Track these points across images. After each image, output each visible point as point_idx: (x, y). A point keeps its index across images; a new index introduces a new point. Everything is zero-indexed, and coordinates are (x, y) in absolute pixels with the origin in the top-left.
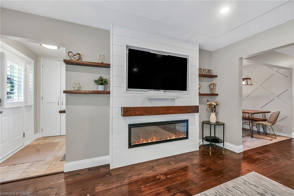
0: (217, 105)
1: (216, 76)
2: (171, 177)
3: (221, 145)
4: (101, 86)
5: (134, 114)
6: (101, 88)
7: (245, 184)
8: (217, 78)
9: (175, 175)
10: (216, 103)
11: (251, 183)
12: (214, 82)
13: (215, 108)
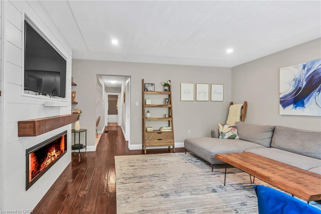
0: (81, 113)
1: (76, 85)
7: (121, 163)
10: (80, 111)
11: (121, 161)
13: (79, 116)
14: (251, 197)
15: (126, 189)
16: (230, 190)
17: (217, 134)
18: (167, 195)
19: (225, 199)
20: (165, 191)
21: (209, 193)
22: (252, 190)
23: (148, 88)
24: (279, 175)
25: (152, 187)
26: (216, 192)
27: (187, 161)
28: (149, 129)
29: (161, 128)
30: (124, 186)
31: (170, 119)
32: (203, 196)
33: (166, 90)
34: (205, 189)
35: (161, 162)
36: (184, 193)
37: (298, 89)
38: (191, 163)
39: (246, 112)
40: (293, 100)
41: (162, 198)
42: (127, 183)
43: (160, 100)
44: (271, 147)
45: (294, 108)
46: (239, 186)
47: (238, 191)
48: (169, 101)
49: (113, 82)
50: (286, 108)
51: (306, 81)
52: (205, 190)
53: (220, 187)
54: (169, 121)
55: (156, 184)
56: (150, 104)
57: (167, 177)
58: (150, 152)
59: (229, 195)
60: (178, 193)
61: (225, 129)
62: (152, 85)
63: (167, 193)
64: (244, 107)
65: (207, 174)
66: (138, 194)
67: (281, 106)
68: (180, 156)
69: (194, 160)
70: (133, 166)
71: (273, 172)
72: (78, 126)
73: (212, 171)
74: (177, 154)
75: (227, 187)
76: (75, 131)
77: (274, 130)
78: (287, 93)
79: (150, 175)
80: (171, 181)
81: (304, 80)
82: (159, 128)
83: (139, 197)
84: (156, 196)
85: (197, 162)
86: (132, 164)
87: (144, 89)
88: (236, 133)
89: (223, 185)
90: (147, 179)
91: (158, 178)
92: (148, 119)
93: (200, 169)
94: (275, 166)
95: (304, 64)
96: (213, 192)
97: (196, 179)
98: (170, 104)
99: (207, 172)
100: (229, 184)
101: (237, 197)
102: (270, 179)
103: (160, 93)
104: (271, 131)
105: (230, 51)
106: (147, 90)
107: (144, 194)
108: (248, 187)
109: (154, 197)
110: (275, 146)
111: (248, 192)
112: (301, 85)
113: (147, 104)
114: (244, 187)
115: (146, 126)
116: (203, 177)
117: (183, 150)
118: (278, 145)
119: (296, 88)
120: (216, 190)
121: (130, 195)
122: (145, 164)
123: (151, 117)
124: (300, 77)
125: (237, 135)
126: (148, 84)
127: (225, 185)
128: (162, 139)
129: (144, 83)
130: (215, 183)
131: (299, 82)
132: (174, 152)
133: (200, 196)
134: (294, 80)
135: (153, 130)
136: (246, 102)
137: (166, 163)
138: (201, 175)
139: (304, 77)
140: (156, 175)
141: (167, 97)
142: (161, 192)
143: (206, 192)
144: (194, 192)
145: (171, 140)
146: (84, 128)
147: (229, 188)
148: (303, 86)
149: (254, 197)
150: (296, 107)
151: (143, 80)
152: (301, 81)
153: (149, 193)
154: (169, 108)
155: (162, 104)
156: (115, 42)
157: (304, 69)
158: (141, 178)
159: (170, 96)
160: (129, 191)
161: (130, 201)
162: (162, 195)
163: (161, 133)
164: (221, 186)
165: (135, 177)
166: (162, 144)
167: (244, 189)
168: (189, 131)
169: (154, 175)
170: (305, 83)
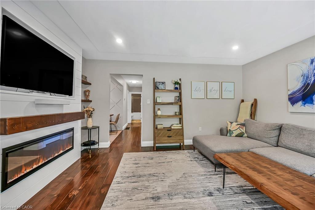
0: (93, 110)
1: (90, 84)
2: (82, 187)
3: (96, 146)
5: (25, 128)
7: (127, 160)
8: (91, 85)
9: (84, 183)
10: (93, 109)
11: (128, 158)
13: (92, 113)
14: (249, 203)
15: (119, 189)
16: (228, 194)
17: (225, 132)
18: (159, 198)
19: (220, 204)
20: (158, 193)
21: (204, 197)
22: (251, 195)
23: (159, 87)
24: (274, 182)
25: (147, 187)
26: (212, 195)
27: (193, 159)
28: (159, 127)
29: (172, 125)
30: (118, 187)
31: (181, 117)
32: (196, 200)
33: (176, 88)
34: (201, 191)
35: (166, 160)
36: (176, 196)
37: (306, 85)
38: (196, 161)
39: (256, 110)
40: (301, 97)
41: (152, 202)
42: (123, 182)
43: (171, 97)
44: (278, 146)
45: (302, 105)
46: (238, 189)
47: (236, 195)
48: (179, 99)
49: (134, 82)
50: (295, 106)
51: (314, 77)
52: (201, 193)
53: (218, 190)
54: (180, 118)
55: (151, 185)
56: (161, 102)
57: (166, 176)
58: (159, 149)
59: (224, 200)
60: (171, 196)
61: (233, 127)
62: (163, 84)
63: (160, 195)
64: (254, 105)
65: (209, 174)
66: (128, 196)
67: (289, 103)
68: (188, 153)
69: (201, 158)
70: (137, 164)
71: (269, 177)
72: (90, 123)
73: (215, 171)
74: (186, 151)
75: (226, 189)
76: (88, 128)
77: (280, 128)
78: (295, 90)
79: (150, 174)
80: (168, 182)
81: (312, 76)
82: (170, 125)
83: (128, 200)
84: (146, 199)
85: (202, 160)
86: (137, 162)
87: (156, 87)
88: (244, 131)
89: (221, 187)
90: (144, 178)
91: (157, 178)
92: (158, 116)
93: (204, 168)
94: (274, 169)
95: (312, 59)
96: (209, 196)
97: (196, 180)
98: (181, 102)
99: (209, 172)
100: (229, 186)
101: (233, 203)
102: (262, 186)
103: (171, 91)
104: (278, 129)
105: (235, 48)
106: (158, 88)
107: (135, 196)
108: (248, 191)
109: (143, 200)
110: (281, 146)
111: (248, 197)
112: (309, 81)
113: (158, 102)
114: (244, 190)
115: (157, 123)
116: (203, 177)
117: (192, 147)
118: (284, 144)
119: (304, 84)
120: (212, 193)
121: (120, 197)
122: (150, 161)
123: (162, 114)
124: (308, 73)
125: (245, 132)
126: (159, 82)
127: (223, 188)
128: (171, 137)
129: (155, 81)
130: (215, 185)
131: (308, 77)
132: (183, 150)
133: (193, 200)
134: (302, 76)
135: (164, 128)
136: (256, 99)
137: (171, 161)
138: (202, 175)
139: (312, 73)
140: (156, 175)
141: (177, 94)
142: (153, 194)
143: (201, 195)
144: (188, 196)
145: (181, 138)
146: (96, 125)
147: (227, 191)
148: (312, 82)
149: (253, 203)
150: (305, 104)
151: (154, 78)
152: (310, 77)
153: (141, 195)
154: (180, 105)
155: (173, 101)
156: (119, 41)
157: (312, 64)
158: (140, 177)
159: (180, 93)
160: (121, 192)
161: (116, 204)
162: (153, 198)
163: (171, 130)
164: (220, 188)
165: (134, 176)
166: (172, 141)
167: (243, 193)
168: (200, 129)
169: (154, 174)
170: (313, 79)
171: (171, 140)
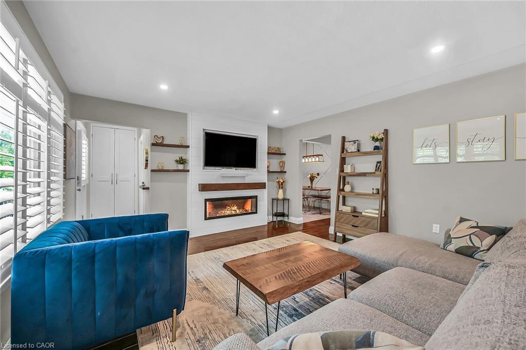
1: (285, 154)
4: (181, 165)
6: (181, 167)
12: (283, 160)
23: (348, 149)
33: (377, 148)
56: (349, 171)
62: (355, 143)
88: (481, 244)
106: (347, 151)
113: (344, 171)
126: (350, 142)
128: (357, 227)
151: (344, 137)
159: (386, 156)
163: (360, 217)
166: (358, 234)
168: (436, 228)
171: (356, 231)
